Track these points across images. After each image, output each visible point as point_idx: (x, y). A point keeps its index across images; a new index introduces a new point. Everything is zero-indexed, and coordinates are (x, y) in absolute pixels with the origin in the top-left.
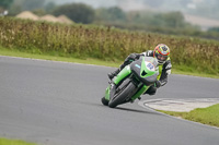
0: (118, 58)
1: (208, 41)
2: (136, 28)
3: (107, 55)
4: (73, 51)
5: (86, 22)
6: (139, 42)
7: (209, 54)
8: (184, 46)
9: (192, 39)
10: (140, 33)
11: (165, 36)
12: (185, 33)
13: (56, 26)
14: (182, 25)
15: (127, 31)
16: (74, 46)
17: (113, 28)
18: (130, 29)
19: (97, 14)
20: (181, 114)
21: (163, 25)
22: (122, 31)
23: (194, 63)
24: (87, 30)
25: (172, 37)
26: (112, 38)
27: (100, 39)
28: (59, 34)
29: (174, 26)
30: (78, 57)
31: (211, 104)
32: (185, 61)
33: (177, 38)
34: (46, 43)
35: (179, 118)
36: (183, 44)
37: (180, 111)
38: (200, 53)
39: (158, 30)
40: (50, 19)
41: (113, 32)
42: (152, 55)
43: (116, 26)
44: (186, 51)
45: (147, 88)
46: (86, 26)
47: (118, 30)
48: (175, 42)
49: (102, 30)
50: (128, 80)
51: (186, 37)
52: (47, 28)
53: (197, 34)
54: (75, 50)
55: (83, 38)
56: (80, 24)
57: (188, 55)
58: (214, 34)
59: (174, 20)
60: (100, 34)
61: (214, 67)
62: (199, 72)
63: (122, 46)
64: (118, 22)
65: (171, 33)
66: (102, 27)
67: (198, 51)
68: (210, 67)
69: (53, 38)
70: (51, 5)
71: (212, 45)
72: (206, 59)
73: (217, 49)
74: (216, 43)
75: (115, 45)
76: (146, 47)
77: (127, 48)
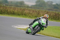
0: (6, 14)
1: (31, 9)
2: (11, 5)
3: (3, 13)
6: (12, 9)
7: (31, 12)
9: (26, 8)
10: (12, 7)
11: (19, 8)
12: (25, 7)
14: (24, 5)
15: (9, 6)
18: (10, 6)
20: (23, 29)
22: (7, 6)
23: (27, 15)
25: (21, 8)
26: (5, 8)
29: (22, 5)
32: (24, 14)
35: (23, 30)
36: (24, 10)
37: (23, 28)
38: (29, 12)
39: (17, 6)
42: (43, 18)
43: (6, 5)
44: (25, 12)
45: (43, 28)
47: (6, 6)
48: (22, 9)
51: (25, 8)
53: (28, 7)
57: (25, 13)
59: (22, 3)
60: (1, 7)
61: (32, 16)
62: (28, 17)
63: (7, 10)
64: (6, 4)
65: (21, 7)
66: (2, 5)
67: (28, 12)
68: (31, 16)
71: (32, 10)
72: (30, 14)
73: (33, 11)
74: (33, 9)
75: (5, 10)
76: (14, 11)
77: (9, 11)
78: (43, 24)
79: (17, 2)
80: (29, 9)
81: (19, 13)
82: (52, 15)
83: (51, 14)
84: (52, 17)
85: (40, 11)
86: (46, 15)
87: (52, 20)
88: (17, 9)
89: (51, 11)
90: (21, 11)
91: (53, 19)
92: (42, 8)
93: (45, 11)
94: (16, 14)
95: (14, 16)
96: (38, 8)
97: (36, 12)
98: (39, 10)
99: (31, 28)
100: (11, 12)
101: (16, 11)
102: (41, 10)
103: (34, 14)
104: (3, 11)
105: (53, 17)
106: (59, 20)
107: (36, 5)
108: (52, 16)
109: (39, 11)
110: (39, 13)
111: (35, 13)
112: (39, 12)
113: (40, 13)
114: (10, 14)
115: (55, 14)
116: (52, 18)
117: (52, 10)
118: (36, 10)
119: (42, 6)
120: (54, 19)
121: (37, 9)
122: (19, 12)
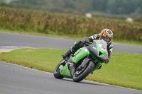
1: (10, 9)
7: (11, 17)
61: (14, 26)
67: (3, 15)
68: (11, 26)
71: (13, 12)
72: (9, 21)
73: (16, 14)
80: (7, 8)
82: (60, 23)
83: (58, 20)
84: (61, 28)
85: (32, 15)
86: (106, 31)
87: (60, 35)
89: (57, 14)
91: (62, 33)
93: (45, 15)
96: (28, 8)
97: (23, 16)
98: (29, 11)
99: (69, 65)
102: (35, 12)
103: (18, 21)
105: (63, 27)
106: (77, 34)
108: (59, 26)
109: (29, 15)
110: (28, 19)
111: (20, 18)
112: (30, 17)
113: (32, 18)
115: (69, 21)
116: (60, 31)
117: (61, 12)
118: (22, 11)
120: (65, 33)
121: (26, 10)
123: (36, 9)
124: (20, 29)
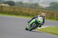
0: (21, 15)
1: (45, 10)
2: (26, 7)
3: (18, 14)
4: (9, 13)
5: (13, 6)
8: (39, 12)
9: (41, 10)
10: (27, 8)
11: (34, 9)
12: (39, 8)
13: (5, 7)
14: (38, 6)
15: (24, 8)
16: (10, 12)
17: (20, 7)
19: (16, 3)
21: (33, 6)
22: (22, 8)
24: (13, 8)
25: (36, 9)
26: (20, 10)
27: (17, 10)
28: (6, 9)
29: (36, 7)
30: (11, 15)
31: (46, 27)
33: (37, 10)
34: (2, 11)
39: (32, 8)
40: (3, 5)
41: (20, 8)
43: (21, 7)
45: (39, 25)
46: (13, 7)
47: (21, 8)
48: (36, 11)
49: (17, 8)
50: (34, 23)
51: (39, 10)
52: (3, 7)
53: (42, 9)
54: (10, 13)
55: (12, 10)
56: (12, 6)
58: (47, 9)
59: (36, 5)
60: (17, 9)
61: (47, 17)
64: (21, 6)
65: (35, 8)
66: (17, 7)
69: (4, 10)
70: (4, 1)
73: (47, 13)
74: (47, 11)
75: (21, 12)
76: (28, 12)
77: (24, 12)
78: (39, 21)
79: (32, 4)
80: (44, 10)
81: (34, 15)
86: (43, 14)
88: (31, 11)
90: (35, 13)
92: (56, 9)
94: (31, 15)
95: (29, 17)
97: (50, 13)
98: (53, 11)
100: (26, 14)
101: (31, 12)
102: (55, 12)
104: (18, 12)
107: (50, 7)
109: (53, 13)
111: (49, 14)
114: (25, 15)
119: (55, 8)
121: (51, 11)
122: (34, 13)
123: (56, 11)
124: (49, 19)
